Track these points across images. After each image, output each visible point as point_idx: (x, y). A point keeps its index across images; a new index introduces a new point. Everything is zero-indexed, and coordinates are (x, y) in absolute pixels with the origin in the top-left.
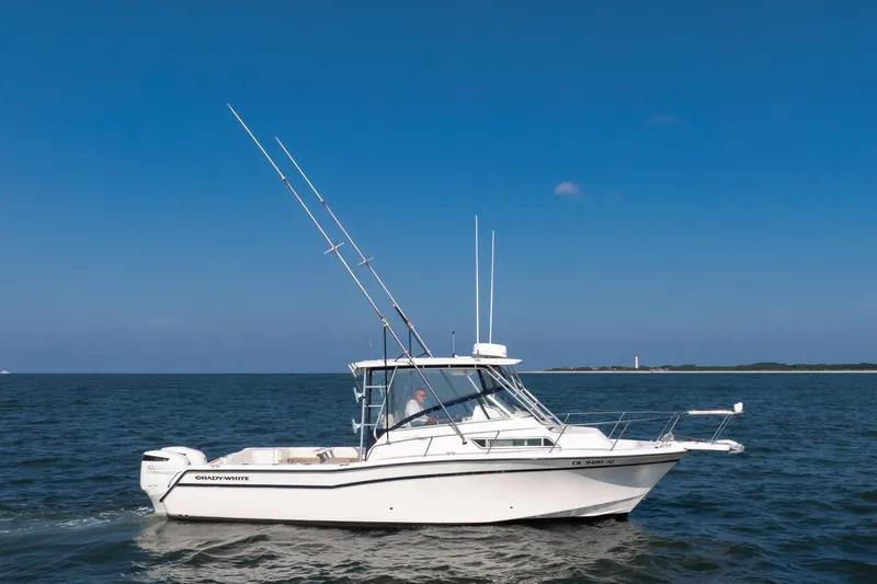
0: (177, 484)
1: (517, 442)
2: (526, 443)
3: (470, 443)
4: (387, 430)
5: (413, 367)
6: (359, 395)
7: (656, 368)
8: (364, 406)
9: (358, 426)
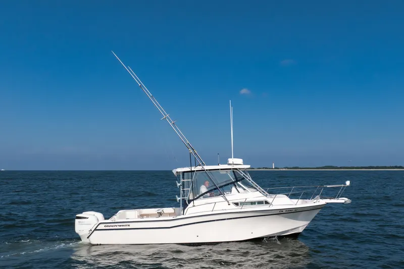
0: (96, 230)
1: (253, 203)
2: (256, 203)
3: (231, 204)
4: (193, 200)
5: (204, 170)
6: (179, 184)
7: (282, 168)
8: (181, 189)
9: (179, 199)
